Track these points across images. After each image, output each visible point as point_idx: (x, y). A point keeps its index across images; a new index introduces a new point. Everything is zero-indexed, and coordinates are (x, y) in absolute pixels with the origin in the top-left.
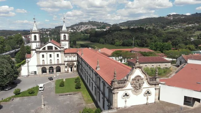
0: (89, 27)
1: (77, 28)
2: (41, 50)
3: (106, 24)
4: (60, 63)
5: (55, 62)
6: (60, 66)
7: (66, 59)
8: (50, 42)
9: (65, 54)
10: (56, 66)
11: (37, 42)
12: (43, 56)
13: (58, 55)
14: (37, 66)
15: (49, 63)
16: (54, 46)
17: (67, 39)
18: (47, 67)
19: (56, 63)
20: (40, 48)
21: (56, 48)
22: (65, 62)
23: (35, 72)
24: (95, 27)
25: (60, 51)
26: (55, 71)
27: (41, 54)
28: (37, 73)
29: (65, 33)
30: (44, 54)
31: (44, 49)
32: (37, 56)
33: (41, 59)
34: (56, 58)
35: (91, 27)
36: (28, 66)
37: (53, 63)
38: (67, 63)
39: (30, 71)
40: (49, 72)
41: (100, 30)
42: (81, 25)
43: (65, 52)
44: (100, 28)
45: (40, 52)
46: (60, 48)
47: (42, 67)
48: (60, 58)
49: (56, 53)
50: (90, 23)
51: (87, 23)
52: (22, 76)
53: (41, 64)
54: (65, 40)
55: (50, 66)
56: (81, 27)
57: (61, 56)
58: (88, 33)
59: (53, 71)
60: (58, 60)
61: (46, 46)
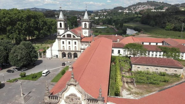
0: (146, 7)
1: (134, 9)
2: (61, 37)
3: (166, 4)
4: (77, 50)
5: (73, 48)
6: (77, 52)
7: (83, 47)
8: (69, 31)
9: (81, 42)
10: (74, 52)
11: (62, 29)
12: (63, 42)
13: (75, 43)
14: (59, 51)
15: (68, 49)
16: (72, 34)
17: (88, 27)
18: (67, 53)
19: (74, 50)
20: (60, 36)
21: (74, 37)
22: (81, 49)
23: (57, 56)
24: (153, 7)
25: (77, 39)
26: (73, 56)
27: (62, 40)
28: (58, 57)
29: (86, 21)
30: (64, 40)
31: (64, 36)
32: (59, 42)
33: (62, 45)
34: (74, 45)
35: (149, 7)
36: (51, 50)
37: (71, 50)
38: (83, 50)
39: (53, 54)
40: (68, 57)
41: (156, 11)
42: (139, 5)
43: (82, 41)
44: (157, 9)
45: (61, 39)
46: (77, 36)
47: (62, 52)
48: (77, 45)
49: (74, 41)
50: (148, 3)
51: (146, 3)
52: (47, 58)
53: (62, 49)
54: (85, 28)
55: (69, 52)
56: (138, 7)
57: (78, 44)
58: (142, 14)
59: (71, 57)
60: (75, 47)
61: (66, 34)
